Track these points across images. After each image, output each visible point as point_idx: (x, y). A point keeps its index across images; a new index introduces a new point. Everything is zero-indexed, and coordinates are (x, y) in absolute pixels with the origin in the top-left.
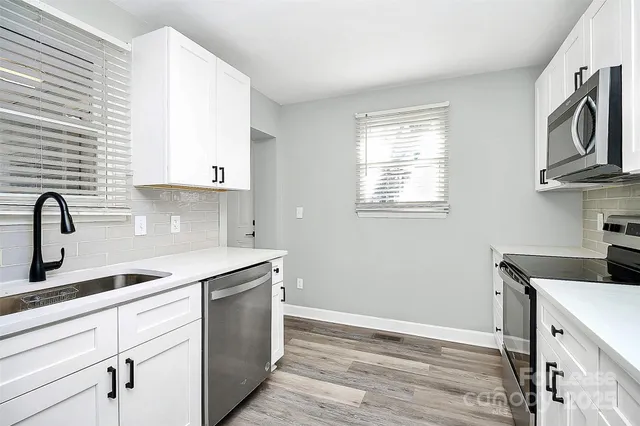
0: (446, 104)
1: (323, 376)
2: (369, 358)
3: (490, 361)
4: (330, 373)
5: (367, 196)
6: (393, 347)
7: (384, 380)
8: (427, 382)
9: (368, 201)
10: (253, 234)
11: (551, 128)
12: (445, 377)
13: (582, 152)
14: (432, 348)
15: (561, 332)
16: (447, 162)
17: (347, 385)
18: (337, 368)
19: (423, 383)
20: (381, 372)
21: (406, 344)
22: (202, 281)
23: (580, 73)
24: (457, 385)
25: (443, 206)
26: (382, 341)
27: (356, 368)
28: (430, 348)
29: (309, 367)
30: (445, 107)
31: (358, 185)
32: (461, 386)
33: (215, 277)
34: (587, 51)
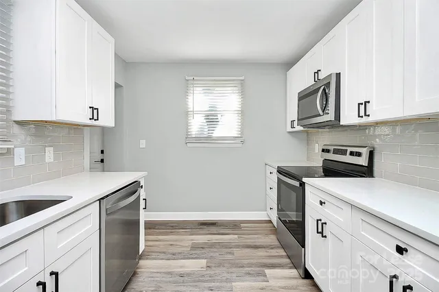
0: (242, 78)
1: (175, 256)
2: (201, 238)
3: (266, 227)
4: (180, 253)
5: (194, 133)
6: (213, 229)
7: (215, 250)
8: (239, 246)
9: (194, 136)
10: (102, 161)
11: (300, 99)
12: (249, 241)
13: (321, 113)
14: (236, 225)
15: (325, 203)
16: (243, 113)
17: (192, 258)
18: (183, 249)
19: (238, 246)
20: (212, 245)
21: (220, 226)
22: (100, 200)
23: (317, 73)
24: (255, 244)
25: (241, 139)
26: (205, 227)
27: (195, 247)
28: (235, 226)
29: (164, 253)
30: (242, 80)
31: (187, 125)
32: (258, 244)
33: (107, 196)
34: (321, 61)
